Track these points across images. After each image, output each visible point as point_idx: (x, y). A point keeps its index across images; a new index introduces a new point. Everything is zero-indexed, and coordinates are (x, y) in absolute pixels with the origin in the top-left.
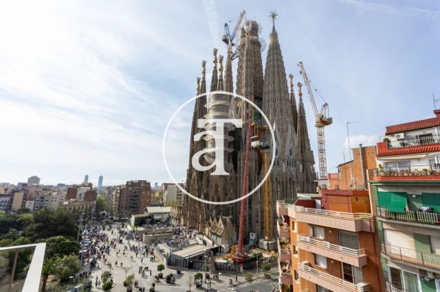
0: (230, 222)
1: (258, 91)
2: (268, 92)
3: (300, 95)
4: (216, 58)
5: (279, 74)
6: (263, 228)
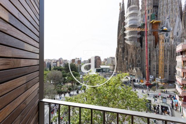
0: (139, 70)
6: (157, 73)
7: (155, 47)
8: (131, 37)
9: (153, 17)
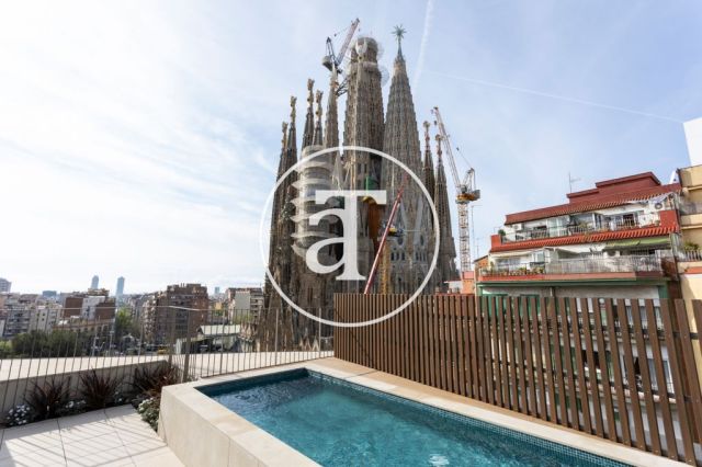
1: (377, 146)
8: (310, 237)
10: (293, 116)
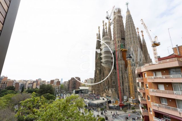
0: (114, 90)
1: (123, 36)
2: (128, 35)
3: (143, 36)
4: (104, 24)
5: (132, 27)
6: (130, 94)
7: (126, 70)
8: (106, 61)
9: (122, 46)
10: (99, 31)
